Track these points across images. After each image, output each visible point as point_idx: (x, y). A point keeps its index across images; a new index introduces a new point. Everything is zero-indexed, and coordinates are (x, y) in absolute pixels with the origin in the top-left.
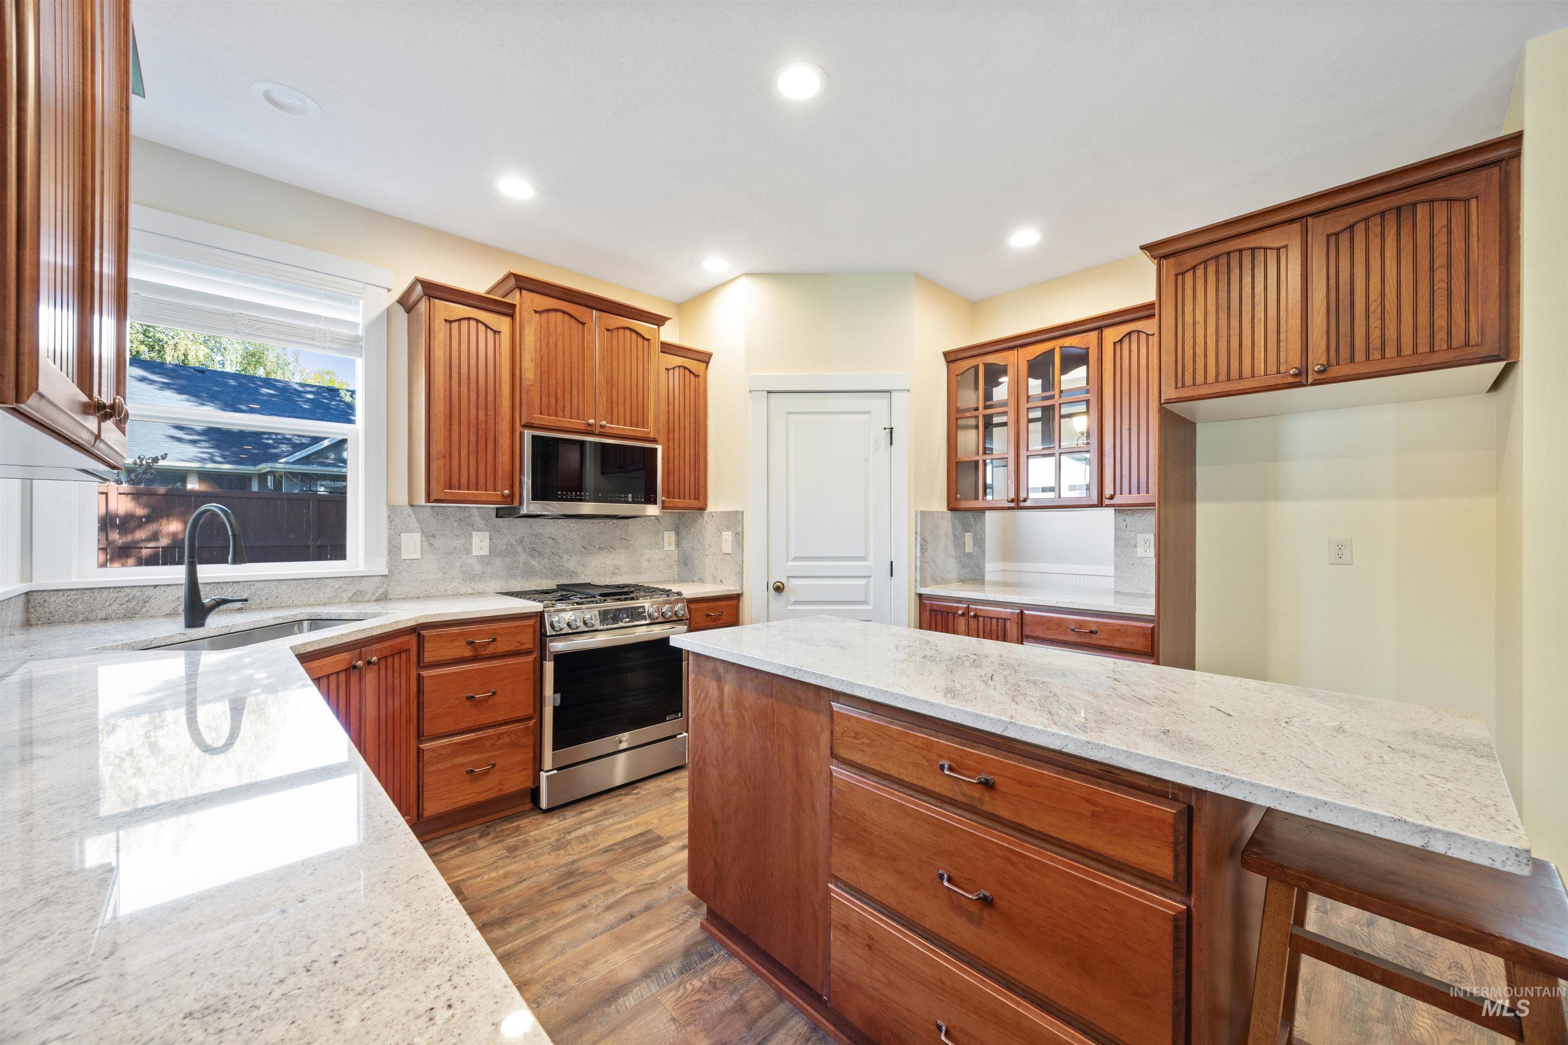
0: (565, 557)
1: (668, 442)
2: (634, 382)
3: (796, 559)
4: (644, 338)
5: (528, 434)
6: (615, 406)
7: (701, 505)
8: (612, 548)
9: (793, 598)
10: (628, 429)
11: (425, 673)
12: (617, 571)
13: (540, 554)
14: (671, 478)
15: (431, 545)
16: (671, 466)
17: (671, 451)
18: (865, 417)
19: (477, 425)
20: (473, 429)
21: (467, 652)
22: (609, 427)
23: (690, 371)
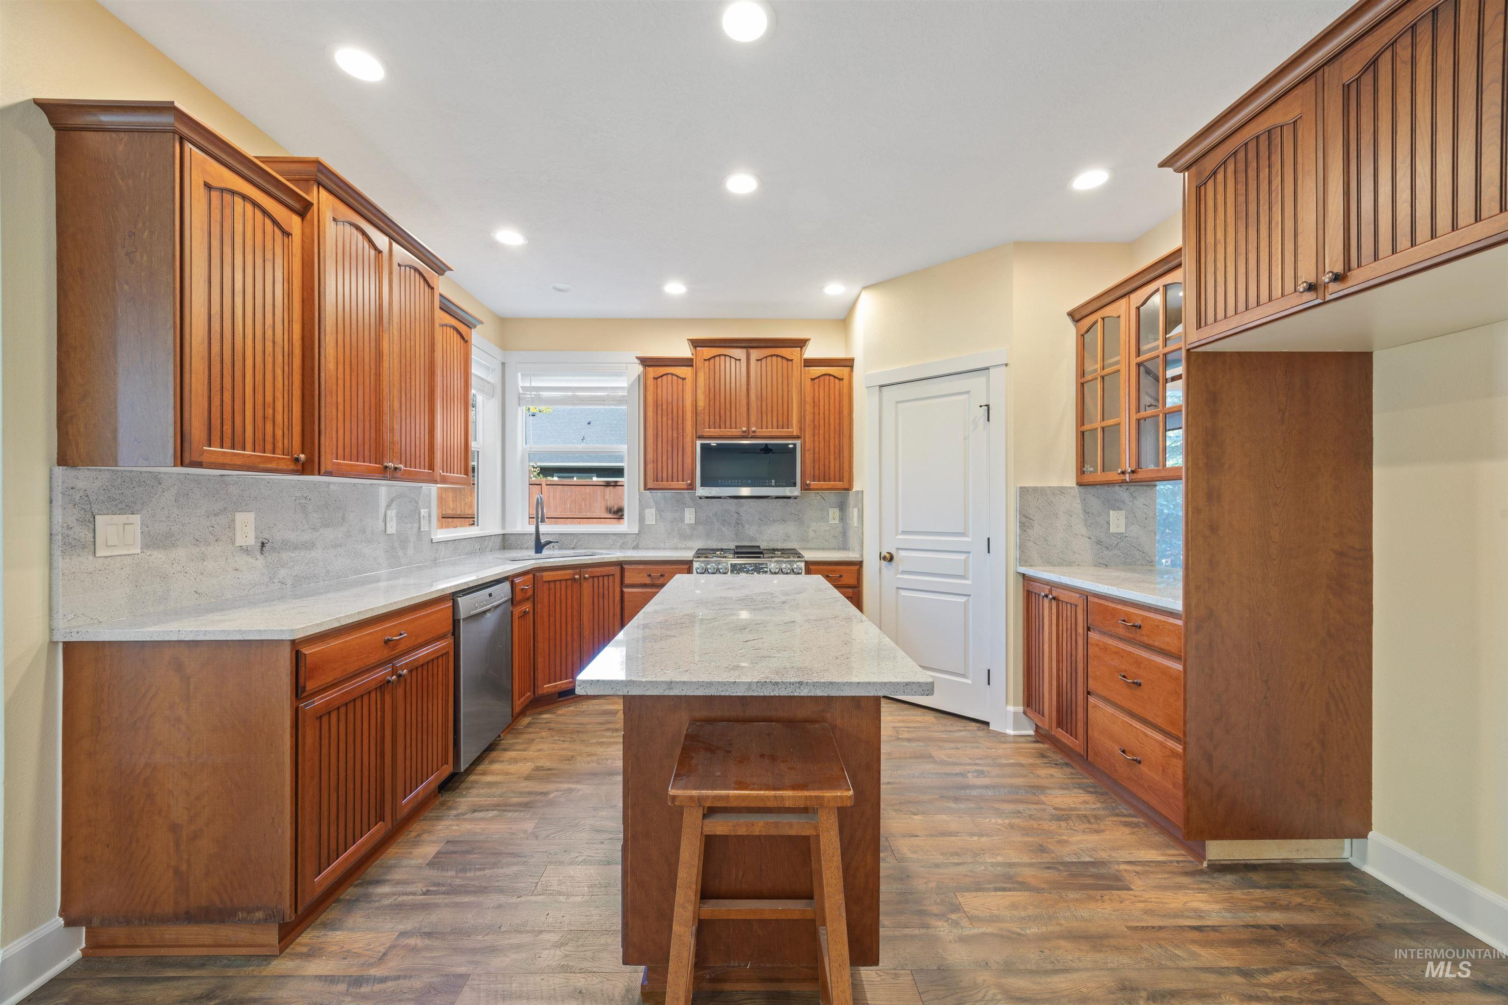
0: (747, 526)
1: (814, 437)
2: (780, 395)
3: (904, 533)
4: (788, 360)
5: (699, 443)
6: (764, 415)
7: (846, 486)
8: (783, 520)
9: (901, 568)
10: (775, 432)
11: (625, 590)
12: (787, 538)
13: (729, 524)
14: (817, 466)
15: (661, 516)
16: (817, 455)
17: (817, 444)
18: (966, 396)
19: (672, 441)
20: (670, 443)
21: (648, 581)
22: (759, 432)
23: (835, 377)
